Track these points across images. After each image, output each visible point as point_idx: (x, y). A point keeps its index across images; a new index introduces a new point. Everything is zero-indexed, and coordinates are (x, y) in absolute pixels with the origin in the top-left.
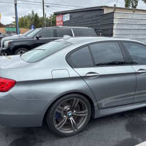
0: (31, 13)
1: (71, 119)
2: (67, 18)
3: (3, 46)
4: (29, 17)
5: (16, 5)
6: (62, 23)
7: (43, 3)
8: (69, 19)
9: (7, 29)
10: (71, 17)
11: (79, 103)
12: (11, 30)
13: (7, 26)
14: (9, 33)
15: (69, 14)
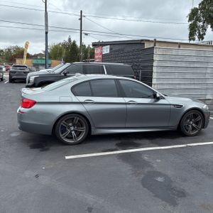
0: (67, 40)
1: (73, 132)
2: (106, 50)
3: (29, 82)
4: (64, 45)
5: (47, 33)
6: (101, 56)
7: (81, 30)
8: (108, 52)
9: (35, 61)
10: (111, 49)
11: (79, 121)
12: (39, 62)
13: (35, 57)
14: (37, 66)
15: (109, 46)
